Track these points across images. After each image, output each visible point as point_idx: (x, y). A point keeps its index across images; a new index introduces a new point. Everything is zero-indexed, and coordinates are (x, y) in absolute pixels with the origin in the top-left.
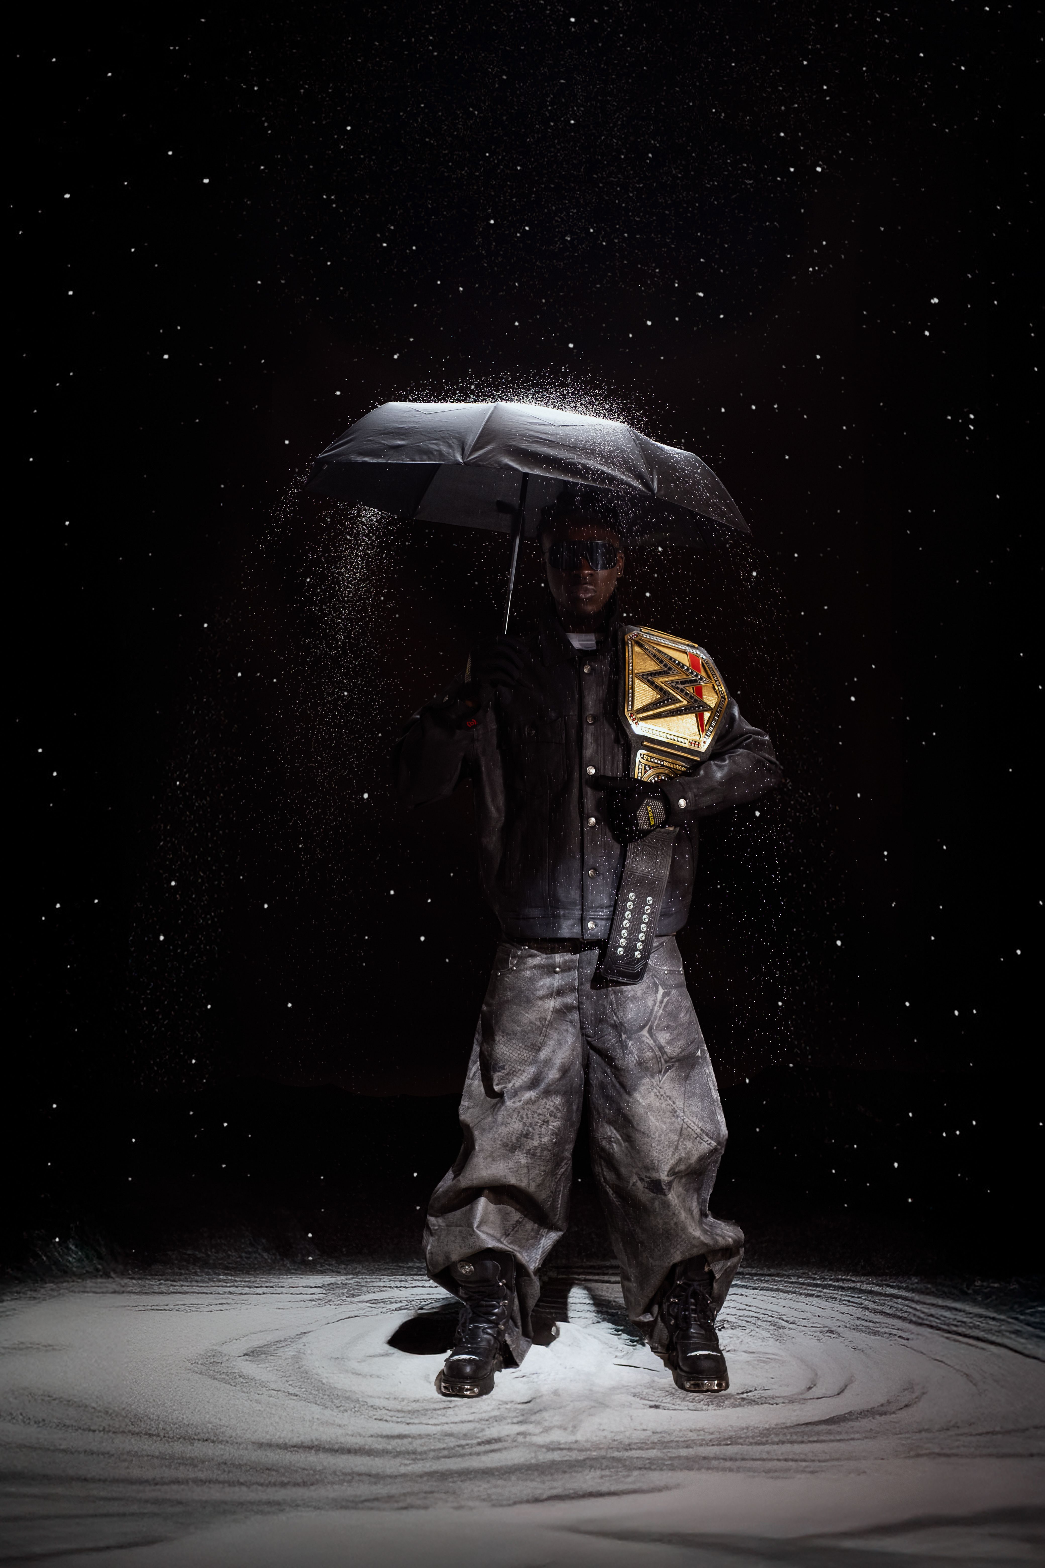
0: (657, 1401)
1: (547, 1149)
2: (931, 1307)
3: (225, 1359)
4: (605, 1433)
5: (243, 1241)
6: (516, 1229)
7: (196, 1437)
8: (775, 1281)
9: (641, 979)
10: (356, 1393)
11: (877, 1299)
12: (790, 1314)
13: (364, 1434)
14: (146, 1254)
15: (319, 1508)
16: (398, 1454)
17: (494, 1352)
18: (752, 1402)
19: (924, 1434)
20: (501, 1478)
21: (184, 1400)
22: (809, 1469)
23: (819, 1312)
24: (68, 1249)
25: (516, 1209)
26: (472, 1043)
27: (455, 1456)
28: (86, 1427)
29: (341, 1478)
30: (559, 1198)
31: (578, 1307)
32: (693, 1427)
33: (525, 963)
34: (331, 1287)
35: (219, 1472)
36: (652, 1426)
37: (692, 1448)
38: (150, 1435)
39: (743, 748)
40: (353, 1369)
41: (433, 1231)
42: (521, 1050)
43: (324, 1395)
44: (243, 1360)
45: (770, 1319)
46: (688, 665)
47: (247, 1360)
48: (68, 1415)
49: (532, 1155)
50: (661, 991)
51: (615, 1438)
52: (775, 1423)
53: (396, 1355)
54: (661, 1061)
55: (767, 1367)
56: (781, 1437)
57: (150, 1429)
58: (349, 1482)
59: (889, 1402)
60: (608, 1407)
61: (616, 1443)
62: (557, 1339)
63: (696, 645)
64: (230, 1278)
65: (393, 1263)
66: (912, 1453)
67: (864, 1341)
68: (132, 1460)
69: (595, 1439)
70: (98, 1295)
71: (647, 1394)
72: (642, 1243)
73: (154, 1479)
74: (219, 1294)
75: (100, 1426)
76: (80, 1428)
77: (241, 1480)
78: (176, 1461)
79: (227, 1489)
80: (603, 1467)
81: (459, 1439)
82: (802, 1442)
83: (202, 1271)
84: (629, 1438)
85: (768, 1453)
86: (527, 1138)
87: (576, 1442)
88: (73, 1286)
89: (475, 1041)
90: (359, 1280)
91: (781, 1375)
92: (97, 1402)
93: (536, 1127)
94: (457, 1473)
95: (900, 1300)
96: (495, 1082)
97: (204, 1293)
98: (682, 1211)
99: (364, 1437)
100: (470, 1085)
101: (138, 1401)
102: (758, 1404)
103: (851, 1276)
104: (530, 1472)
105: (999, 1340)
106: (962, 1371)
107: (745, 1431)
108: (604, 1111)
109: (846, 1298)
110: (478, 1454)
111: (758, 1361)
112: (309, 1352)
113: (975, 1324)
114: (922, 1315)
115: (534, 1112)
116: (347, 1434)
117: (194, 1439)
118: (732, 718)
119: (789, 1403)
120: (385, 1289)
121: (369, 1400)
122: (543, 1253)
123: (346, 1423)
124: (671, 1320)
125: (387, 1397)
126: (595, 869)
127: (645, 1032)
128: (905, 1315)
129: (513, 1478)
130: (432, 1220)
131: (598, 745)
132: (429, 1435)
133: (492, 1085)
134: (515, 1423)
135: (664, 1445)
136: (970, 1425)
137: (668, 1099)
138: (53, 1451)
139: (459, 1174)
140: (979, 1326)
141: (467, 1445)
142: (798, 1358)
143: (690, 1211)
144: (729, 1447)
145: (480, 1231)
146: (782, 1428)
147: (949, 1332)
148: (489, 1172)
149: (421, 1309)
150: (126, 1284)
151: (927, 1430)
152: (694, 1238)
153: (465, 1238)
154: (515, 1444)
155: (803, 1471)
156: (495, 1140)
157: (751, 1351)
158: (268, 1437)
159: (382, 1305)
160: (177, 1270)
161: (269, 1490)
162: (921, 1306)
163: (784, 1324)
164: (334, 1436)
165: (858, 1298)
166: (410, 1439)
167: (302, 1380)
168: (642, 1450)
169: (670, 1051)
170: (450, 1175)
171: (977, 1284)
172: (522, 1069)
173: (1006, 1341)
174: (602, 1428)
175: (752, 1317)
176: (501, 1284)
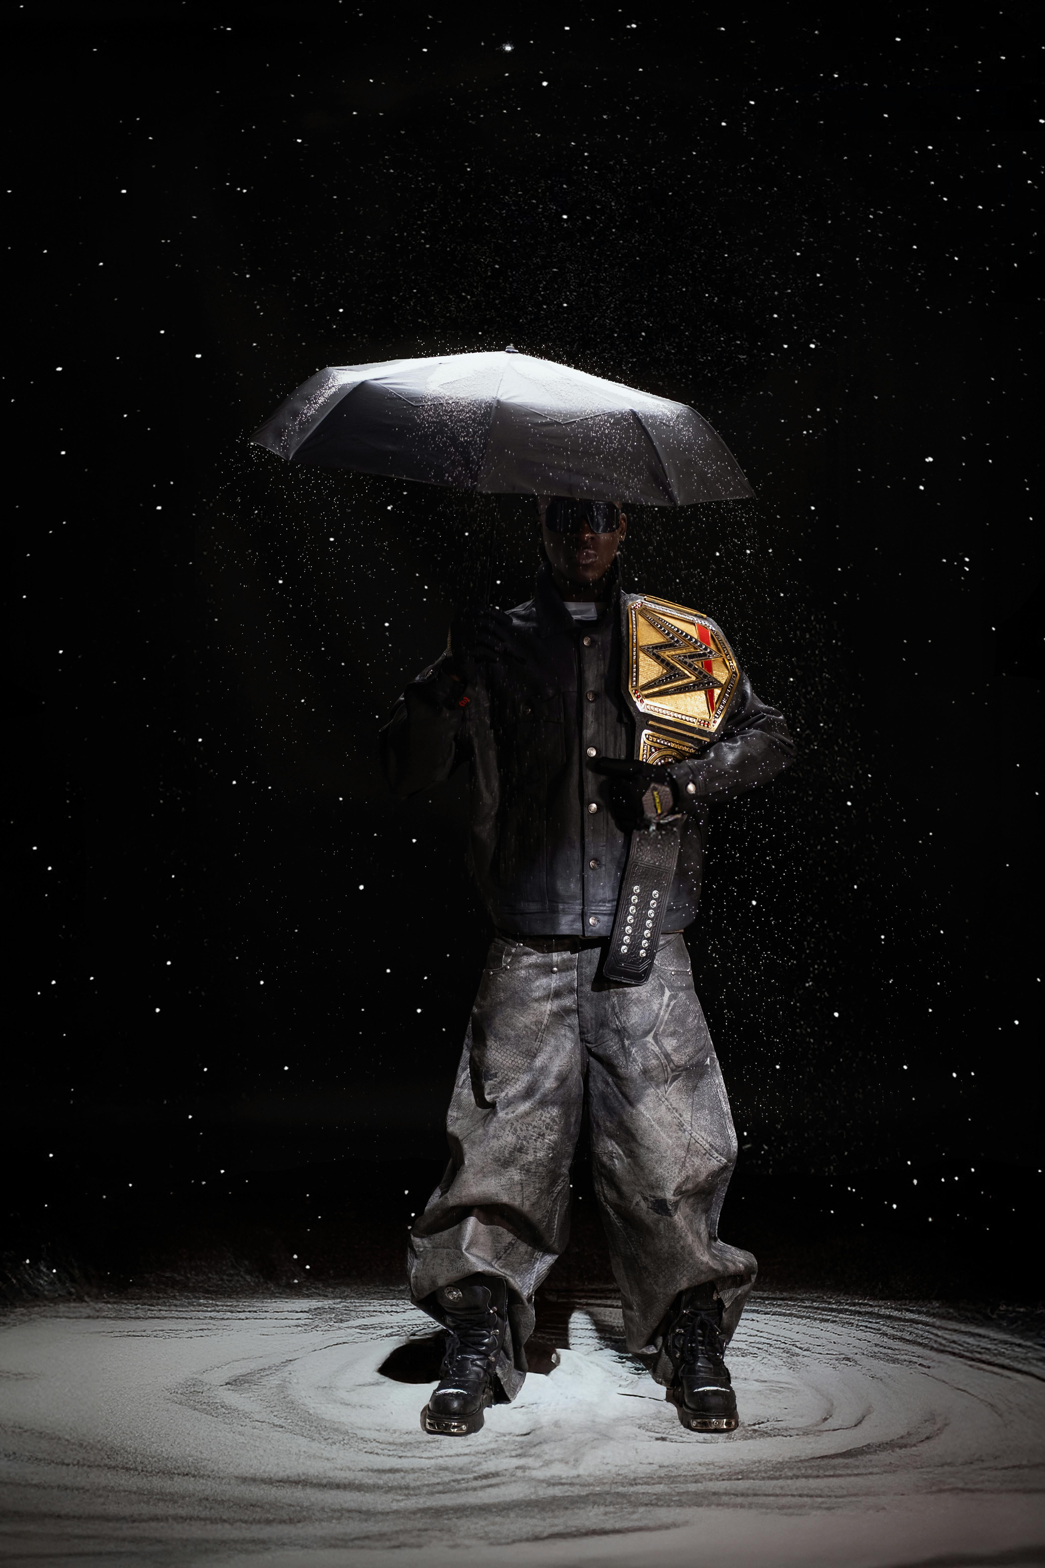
0: (664, 1433)
1: (542, 1165)
2: (953, 1333)
3: (206, 1389)
4: (609, 1467)
5: (224, 1262)
6: (508, 1252)
7: (176, 1472)
8: (787, 1305)
9: (647, 980)
10: (345, 1425)
11: (896, 1324)
12: (804, 1340)
13: (353, 1468)
14: (122, 1276)
15: (306, 1547)
16: (390, 1489)
17: (483, 1386)
18: (765, 1434)
19: (947, 1468)
20: (499, 1515)
21: (163, 1432)
22: (825, 1506)
23: (835, 1338)
24: (40, 1271)
25: (509, 1231)
26: (462, 1048)
27: (450, 1491)
28: (59, 1460)
29: (330, 1514)
30: (555, 1218)
31: (580, 1333)
32: (702, 1461)
33: (519, 962)
34: (318, 1311)
35: (201, 1509)
36: (658, 1459)
37: (701, 1483)
38: (128, 1469)
39: (756, 728)
40: (342, 1398)
41: (418, 1253)
42: (515, 1056)
43: (311, 1426)
44: (225, 1389)
45: (783, 1346)
46: (696, 637)
47: (229, 1390)
48: (40, 1448)
49: (527, 1171)
50: (667, 993)
51: (620, 1473)
52: (789, 1456)
53: (386, 1384)
54: (667, 1070)
55: (780, 1396)
56: (795, 1472)
57: (127, 1463)
58: (339, 1519)
59: (909, 1434)
60: (612, 1439)
61: (620, 1477)
62: (557, 1367)
63: (705, 616)
64: (211, 1302)
65: (383, 1286)
66: (934, 1488)
67: (882, 1369)
68: (108, 1496)
69: (598, 1473)
70: (71, 1320)
71: (653, 1425)
72: (645, 1268)
73: (132, 1516)
74: (199, 1319)
75: (74, 1459)
76: (53, 1462)
77: (224, 1517)
78: (155, 1497)
79: (209, 1527)
80: (607, 1503)
81: (454, 1473)
82: (818, 1477)
83: (181, 1295)
84: (634, 1472)
85: (782, 1488)
86: (521, 1152)
87: (578, 1476)
88: (45, 1311)
89: (465, 1047)
90: (347, 1305)
91: (795, 1406)
92: (71, 1434)
93: (530, 1141)
94: (452, 1509)
95: (920, 1326)
96: (487, 1091)
97: (183, 1318)
98: (689, 1234)
99: (354, 1471)
100: (460, 1094)
101: (115, 1432)
102: (770, 1436)
103: (868, 1300)
104: (529, 1509)
105: (1025, 1368)
106: (986, 1401)
107: (757, 1464)
108: (605, 1124)
109: (863, 1324)
110: (475, 1489)
111: (770, 1390)
112: (295, 1381)
113: (999, 1351)
114: (944, 1342)
115: (528, 1124)
116: (336, 1468)
117: (174, 1473)
118: (744, 695)
119: (803, 1435)
120: (375, 1313)
121: (358, 1432)
122: (537, 1278)
123: (335, 1456)
124: (677, 1353)
125: (378, 1428)
126: (596, 860)
127: (650, 1039)
128: (926, 1341)
129: (512, 1515)
130: (417, 1241)
131: (599, 724)
132: (422, 1469)
133: (483, 1094)
134: (513, 1457)
135: (672, 1479)
136: (996, 1458)
137: (674, 1111)
138: (25, 1486)
139: (446, 1192)
140: (1004, 1353)
141: (463, 1479)
142: (813, 1387)
143: (698, 1234)
144: (741, 1481)
145: (469, 1253)
146: (796, 1462)
147: (973, 1360)
148: (479, 1189)
149: (414, 1335)
150: (101, 1308)
151: (949, 1464)
152: (702, 1263)
153: (453, 1260)
154: (513, 1478)
155: (819, 1508)
156: (486, 1154)
157: (763, 1379)
158: (252, 1471)
159: (372, 1330)
160: (154, 1294)
161: (254, 1527)
162: (943, 1331)
163: (798, 1350)
164: (321, 1470)
165: (876, 1323)
166: (402, 1474)
167: (288, 1410)
168: (648, 1485)
169: (677, 1059)
170: (438, 1192)
171: (1001, 1308)
172: (516, 1077)
173: (1033, 1370)
174: (605, 1461)
175: (764, 1343)
176: (491, 1311)
